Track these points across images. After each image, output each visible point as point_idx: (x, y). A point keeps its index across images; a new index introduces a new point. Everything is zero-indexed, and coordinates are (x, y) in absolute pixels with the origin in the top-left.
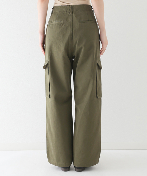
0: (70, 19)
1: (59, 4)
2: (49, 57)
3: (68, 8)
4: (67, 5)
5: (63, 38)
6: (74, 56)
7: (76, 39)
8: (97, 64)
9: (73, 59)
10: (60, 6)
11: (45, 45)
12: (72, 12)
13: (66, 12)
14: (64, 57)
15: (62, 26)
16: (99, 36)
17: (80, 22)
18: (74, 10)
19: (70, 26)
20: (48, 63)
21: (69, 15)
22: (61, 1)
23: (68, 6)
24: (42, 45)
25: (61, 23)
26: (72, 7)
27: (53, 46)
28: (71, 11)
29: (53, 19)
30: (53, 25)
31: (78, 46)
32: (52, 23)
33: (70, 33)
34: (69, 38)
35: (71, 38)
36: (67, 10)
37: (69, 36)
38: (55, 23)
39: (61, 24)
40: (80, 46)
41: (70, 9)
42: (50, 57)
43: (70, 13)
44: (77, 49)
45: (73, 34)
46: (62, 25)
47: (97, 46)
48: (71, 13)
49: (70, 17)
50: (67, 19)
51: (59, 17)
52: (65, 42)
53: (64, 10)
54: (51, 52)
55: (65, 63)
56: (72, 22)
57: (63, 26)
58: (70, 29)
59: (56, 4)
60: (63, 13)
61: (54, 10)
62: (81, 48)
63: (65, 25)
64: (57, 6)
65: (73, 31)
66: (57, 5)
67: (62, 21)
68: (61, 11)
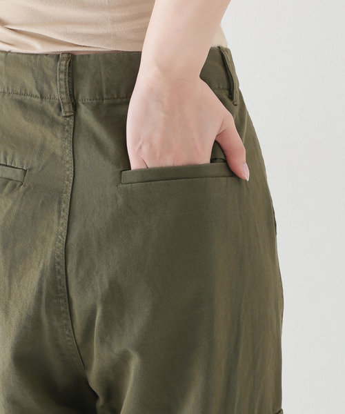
3: (49, 73)
7: (86, 300)
13: (37, 101)
17: (120, 176)
18: (85, 89)
19: (56, 204)
21: (53, 123)
25: (10, 172)
28: (65, 98)
31: (102, 340)
33: (50, 252)
34: (41, 285)
35: (57, 287)
36: (46, 88)
37: (44, 273)
39: (5, 186)
40: (117, 349)
41: (61, 80)
43: (59, 109)
46: (14, 189)
50: (43, 148)
52: (18, 310)
53: (30, 83)
56: (70, 174)
57: (18, 194)
58: (55, 227)
62: (124, 358)
65: (72, 240)
67: (12, 160)
68: (10, 88)
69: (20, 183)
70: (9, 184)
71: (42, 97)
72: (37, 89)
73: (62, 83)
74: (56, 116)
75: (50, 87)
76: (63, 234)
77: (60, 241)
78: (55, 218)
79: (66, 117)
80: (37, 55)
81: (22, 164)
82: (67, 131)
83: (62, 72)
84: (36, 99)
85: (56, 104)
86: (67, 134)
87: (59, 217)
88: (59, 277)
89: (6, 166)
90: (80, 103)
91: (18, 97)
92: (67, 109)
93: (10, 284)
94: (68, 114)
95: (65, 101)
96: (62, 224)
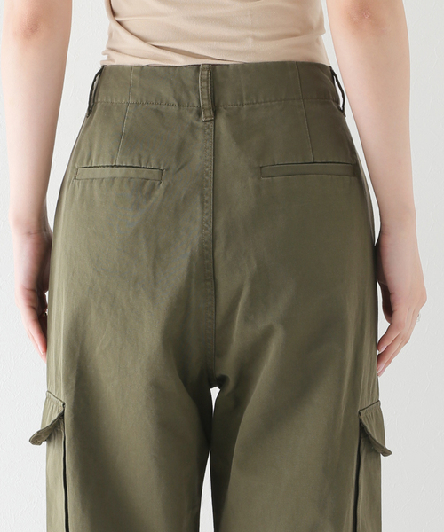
0: (199, 156)
1: (134, 54)
2: (67, 382)
3: (189, 83)
4: (180, 61)
5: (154, 267)
6: (218, 374)
7: (234, 279)
8: (362, 429)
9: (215, 392)
10: (142, 70)
11: (47, 294)
12: (215, 110)
13: (174, 109)
14: (157, 388)
15: (149, 194)
16: (377, 253)
17: (260, 171)
18: (228, 96)
19: (198, 197)
20: (62, 416)
21: (193, 128)
22: (144, 40)
23: (191, 72)
24: (29, 299)
25: (145, 173)
26: (214, 75)
27: (93, 317)
28: (206, 103)
29: (96, 146)
30: (96, 184)
31: (246, 319)
32: (88, 173)
33: (196, 241)
34: (190, 268)
35: (205, 271)
36: (184, 97)
37: (192, 258)
38: (107, 173)
39: (143, 184)
40: (261, 325)
41: (204, 87)
42: (74, 381)
43: (199, 114)
44: (239, 337)
45: (219, 249)
46: (153, 187)
47: (363, 321)
48: (207, 115)
49: (200, 136)
50: (181, 150)
51: (130, 140)
52: (166, 296)
53: (166, 92)
54: (82, 348)
55: (165, 425)
56: (209, 170)
57: (159, 193)
58: (199, 217)
59: (113, 55)
60: (157, 111)
61: (101, 92)
62: (267, 334)
63: (166, 190)
64: (123, 67)
65: (220, 226)
66: (119, 60)
67: (148, 162)
68: (144, 98)
69: (158, 182)
70: (148, 183)
71: (179, 105)
72: (175, 97)
73: (205, 90)
74: (195, 122)
75: (189, 96)
76: (209, 222)
77: (206, 229)
78: (199, 208)
79: (206, 121)
80: (176, 67)
81: (158, 164)
82: (208, 134)
83: (204, 81)
84: (173, 108)
85: (194, 111)
86: (208, 137)
87: (203, 207)
88: (207, 261)
89: (141, 168)
90: (222, 108)
91: (154, 107)
92: (208, 114)
93: (154, 274)
94: (209, 119)
95: (206, 107)
96: (207, 214)
